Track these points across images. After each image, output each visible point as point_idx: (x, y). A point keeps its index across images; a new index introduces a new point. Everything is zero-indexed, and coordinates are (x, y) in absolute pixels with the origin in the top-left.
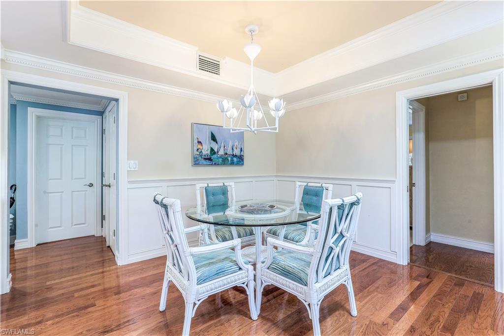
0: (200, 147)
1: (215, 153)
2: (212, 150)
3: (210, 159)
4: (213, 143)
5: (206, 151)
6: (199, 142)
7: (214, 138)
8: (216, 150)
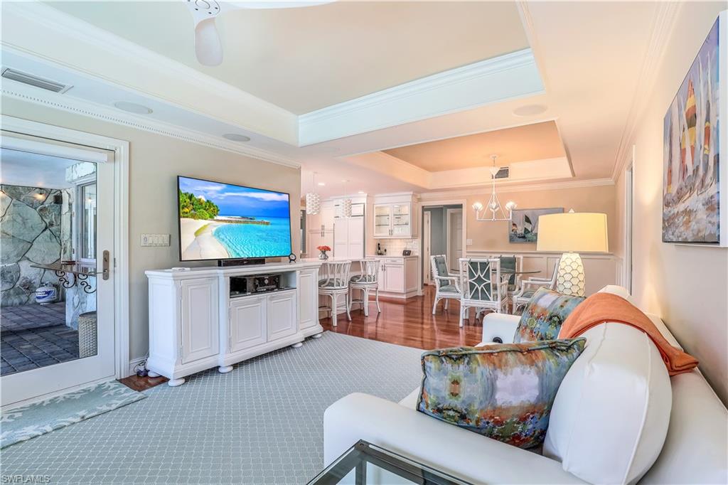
0: (514, 228)
1: (529, 232)
2: (526, 229)
3: (524, 237)
4: (527, 224)
5: (520, 230)
6: (514, 225)
7: (527, 220)
8: (530, 230)
